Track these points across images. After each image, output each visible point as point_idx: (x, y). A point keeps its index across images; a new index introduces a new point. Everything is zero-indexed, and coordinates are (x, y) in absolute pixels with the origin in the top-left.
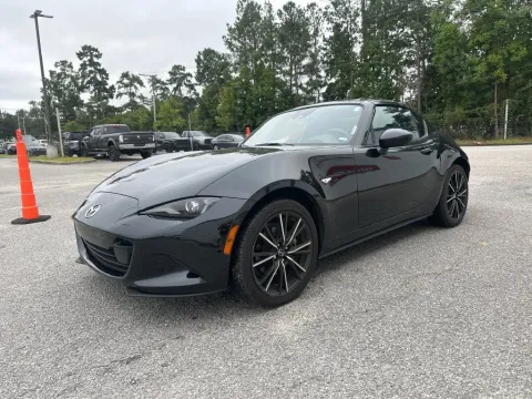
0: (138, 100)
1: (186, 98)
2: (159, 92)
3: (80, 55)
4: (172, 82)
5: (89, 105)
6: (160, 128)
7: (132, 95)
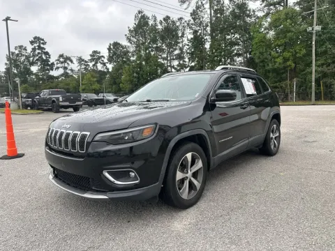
0: (69, 72)
1: (100, 71)
2: (83, 67)
3: (32, 43)
4: (91, 60)
5: (36, 75)
6: (83, 90)
7: (65, 68)
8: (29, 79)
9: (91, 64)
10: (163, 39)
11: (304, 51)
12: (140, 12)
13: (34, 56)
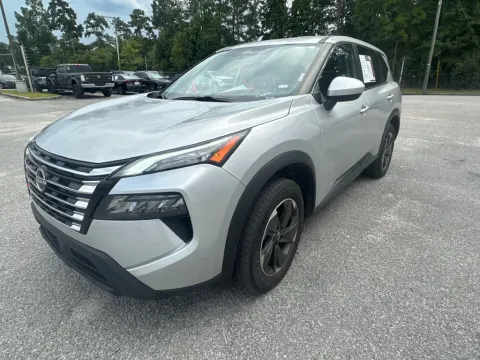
0: (104, 39)
1: (145, 39)
2: (122, 33)
4: (133, 24)
5: (62, 42)
6: (123, 65)
7: (99, 34)
8: (52, 49)
9: (133, 30)
11: (424, 16)
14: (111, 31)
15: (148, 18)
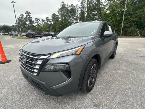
1: (49, 24)
2: (44, 22)
3: (26, 13)
4: (46, 20)
5: (28, 25)
6: (44, 30)
7: (38, 23)
8: (26, 26)
9: (46, 22)
10: (70, 13)
11: (119, 19)
12: (63, 2)
13: (27, 18)
14: (41, 22)
15: (50, 19)
